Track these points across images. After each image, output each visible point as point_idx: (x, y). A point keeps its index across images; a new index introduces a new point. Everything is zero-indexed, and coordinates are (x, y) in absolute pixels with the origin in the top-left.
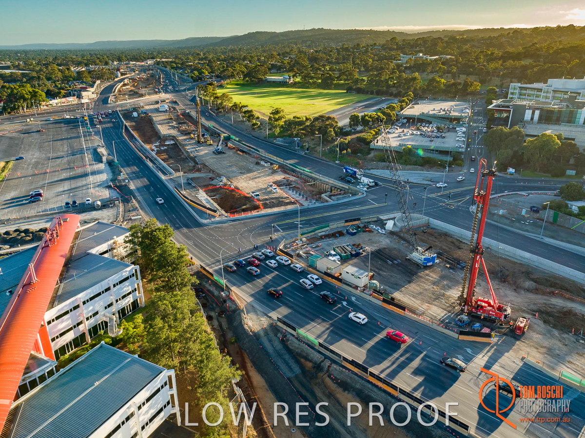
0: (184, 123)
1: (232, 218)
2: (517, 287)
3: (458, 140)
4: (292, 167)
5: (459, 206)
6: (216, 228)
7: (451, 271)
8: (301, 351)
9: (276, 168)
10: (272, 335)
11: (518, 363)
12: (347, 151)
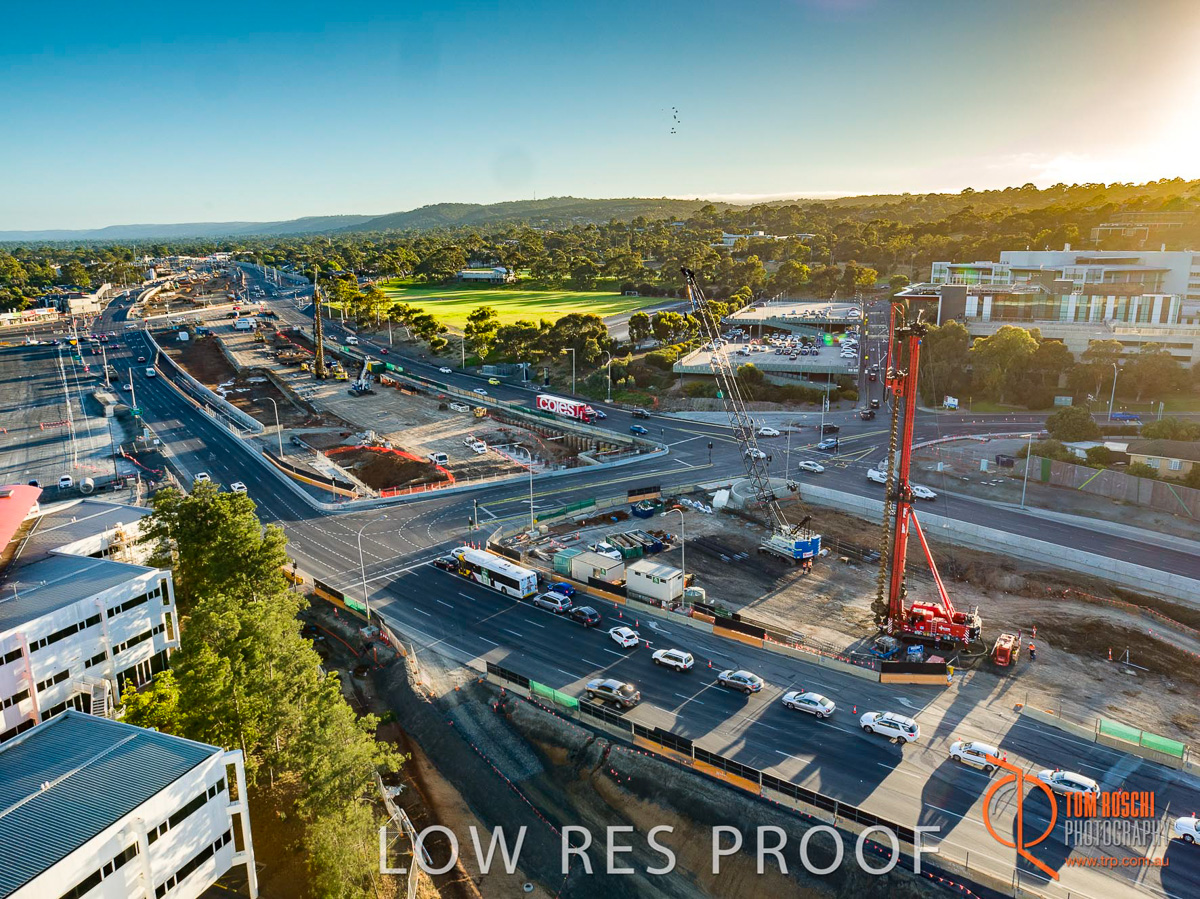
0: (289, 347)
1: (388, 498)
2: (988, 588)
3: (844, 357)
4: (516, 412)
5: (858, 463)
6: (352, 517)
7: (853, 567)
8: (541, 728)
9: (481, 414)
10: (474, 701)
11: (1008, 717)
12: (626, 380)
